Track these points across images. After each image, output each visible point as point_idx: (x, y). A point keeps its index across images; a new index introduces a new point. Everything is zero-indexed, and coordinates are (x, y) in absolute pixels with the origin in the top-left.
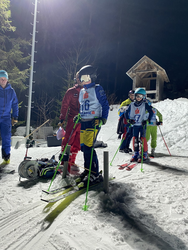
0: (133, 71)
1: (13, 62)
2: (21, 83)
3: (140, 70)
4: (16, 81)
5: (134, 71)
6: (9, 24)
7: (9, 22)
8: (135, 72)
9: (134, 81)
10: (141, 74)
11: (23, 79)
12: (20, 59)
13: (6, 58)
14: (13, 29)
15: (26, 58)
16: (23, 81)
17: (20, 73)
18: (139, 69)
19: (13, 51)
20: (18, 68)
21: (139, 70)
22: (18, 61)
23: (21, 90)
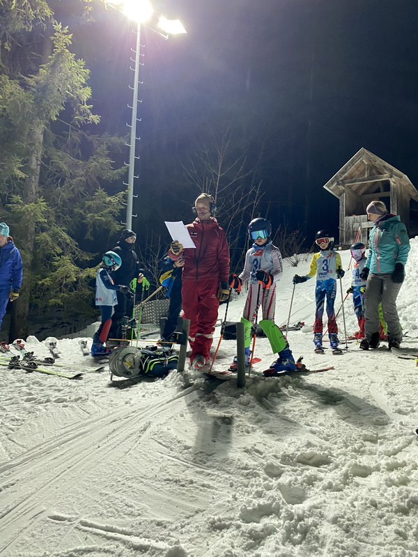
0: (338, 182)
1: (95, 179)
2: (110, 218)
3: (353, 179)
4: (102, 216)
5: (340, 182)
6: (89, 111)
7: (88, 107)
8: (343, 184)
9: (343, 203)
10: (357, 186)
11: (114, 210)
12: (108, 172)
13: (82, 173)
14: (95, 119)
15: (119, 170)
16: (114, 216)
17: (108, 199)
18: (351, 176)
19: (94, 159)
20: (104, 191)
21: (351, 178)
22: (104, 178)
23: (111, 232)
